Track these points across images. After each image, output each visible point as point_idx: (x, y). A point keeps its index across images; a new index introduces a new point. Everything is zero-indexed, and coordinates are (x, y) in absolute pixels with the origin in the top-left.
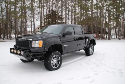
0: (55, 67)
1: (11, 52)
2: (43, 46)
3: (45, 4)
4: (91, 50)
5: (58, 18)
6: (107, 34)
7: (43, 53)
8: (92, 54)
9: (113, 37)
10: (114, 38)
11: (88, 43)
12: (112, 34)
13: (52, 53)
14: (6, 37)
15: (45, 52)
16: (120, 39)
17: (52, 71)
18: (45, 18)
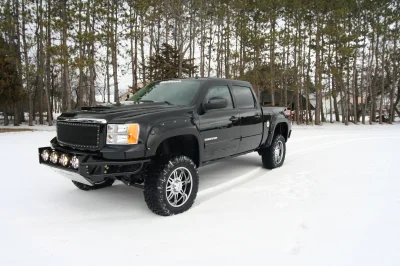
0: (178, 204)
1: (42, 160)
2: (139, 142)
3: (147, 30)
4: (277, 151)
5: (181, 66)
6: (313, 112)
7: (142, 162)
8: (280, 165)
9: (328, 118)
10: (331, 122)
11: (269, 132)
12: (324, 111)
13: (168, 163)
14: (37, 118)
15: (148, 158)
16: (345, 122)
17: (167, 215)
18: (146, 65)
